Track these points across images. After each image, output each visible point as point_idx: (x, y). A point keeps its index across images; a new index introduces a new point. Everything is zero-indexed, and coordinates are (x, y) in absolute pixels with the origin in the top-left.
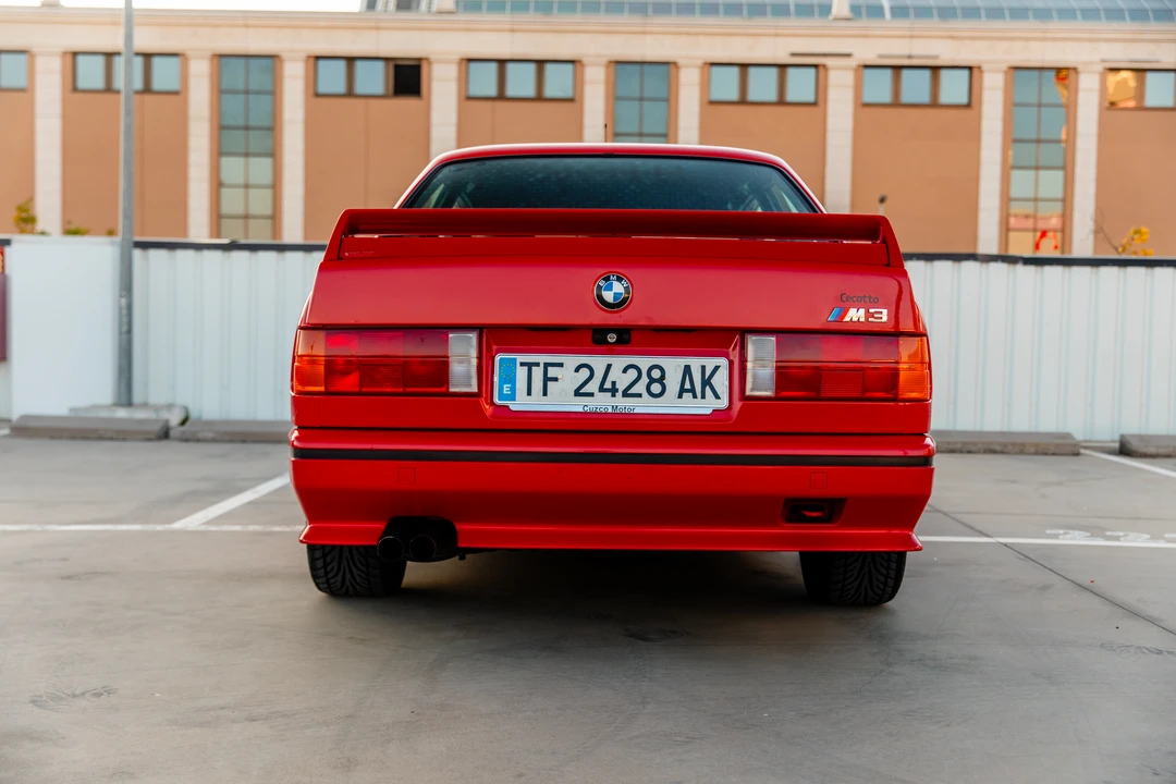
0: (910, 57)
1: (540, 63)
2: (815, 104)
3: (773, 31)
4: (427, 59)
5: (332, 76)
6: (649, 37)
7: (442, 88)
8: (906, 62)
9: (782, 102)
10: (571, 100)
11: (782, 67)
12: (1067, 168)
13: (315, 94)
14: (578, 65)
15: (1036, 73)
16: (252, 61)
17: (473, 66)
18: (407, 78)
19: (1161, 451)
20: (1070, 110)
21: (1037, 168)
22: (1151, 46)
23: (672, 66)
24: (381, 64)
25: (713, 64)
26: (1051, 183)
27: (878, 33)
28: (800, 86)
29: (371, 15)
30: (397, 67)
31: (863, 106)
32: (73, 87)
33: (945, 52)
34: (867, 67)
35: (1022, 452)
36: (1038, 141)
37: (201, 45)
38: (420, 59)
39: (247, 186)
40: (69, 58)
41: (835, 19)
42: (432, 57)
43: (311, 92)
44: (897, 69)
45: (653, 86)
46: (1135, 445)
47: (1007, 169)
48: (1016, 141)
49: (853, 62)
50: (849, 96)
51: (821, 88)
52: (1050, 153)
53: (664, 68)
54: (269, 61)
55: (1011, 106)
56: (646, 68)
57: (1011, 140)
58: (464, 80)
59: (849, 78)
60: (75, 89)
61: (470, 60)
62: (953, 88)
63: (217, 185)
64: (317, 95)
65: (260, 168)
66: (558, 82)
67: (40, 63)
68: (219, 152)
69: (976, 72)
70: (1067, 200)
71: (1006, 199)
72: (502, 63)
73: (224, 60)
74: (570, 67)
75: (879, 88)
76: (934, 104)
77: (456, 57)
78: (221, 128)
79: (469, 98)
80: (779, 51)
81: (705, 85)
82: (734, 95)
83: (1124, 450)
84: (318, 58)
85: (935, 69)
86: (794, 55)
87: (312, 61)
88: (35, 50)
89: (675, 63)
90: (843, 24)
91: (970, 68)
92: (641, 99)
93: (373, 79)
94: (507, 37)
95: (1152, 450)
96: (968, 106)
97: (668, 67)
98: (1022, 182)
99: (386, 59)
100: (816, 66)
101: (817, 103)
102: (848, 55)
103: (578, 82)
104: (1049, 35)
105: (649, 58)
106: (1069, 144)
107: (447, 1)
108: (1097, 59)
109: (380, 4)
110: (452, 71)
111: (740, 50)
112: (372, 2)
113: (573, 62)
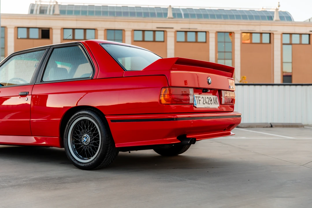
0: (189, 29)
1: (85, 30)
2: (164, 42)
3: (151, 21)
4: (51, 28)
5: (23, 33)
6: (116, 23)
7: (56, 36)
9: (154, 41)
11: (154, 31)
12: (233, 59)
13: (17, 38)
14: (96, 30)
15: (223, 33)
17: (65, 30)
18: (45, 34)
19: (245, 126)
20: (233, 43)
21: (225, 59)
22: (254, 26)
23: (123, 31)
24: (37, 30)
25: (135, 30)
27: (180, 22)
28: (159, 37)
29: (32, 15)
30: (42, 31)
31: (177, 42)
33: (199, 28)
34: (178, 31)
36: (225, 52)
38: (49, 28)
41: (169, 18)
42: (53, 28)
43: (16, 37)
44: (186, 32)
45: (118, 36)
47: (217, 59)
48: (219, 52)
49: (174, 30)
50: (173, 39)
51: (165, 37)
52: (228, 55)
53: (121, 31)
54: (4, 28)
55: (217, 42)
56: (116, 31)
57: (217, 51)
58: (62, 34)
59: (173, 34)
61: (64, 29)
62: (201, 37)
66: (90, 35)
69: (207, 33)
72: (74, 29)
74: (94, 31)
75: (181, 37)
76: (196, 42)
77: (60, 28)
79: (64, 40)
80: (154, 27)
81: (133, 36)
82: (141, 39)
84: (18, 27)
85: (196, 32)
86: (157, 28)
87: (16, 28)
89: (124, 30)
90: (171, 19)
91: (206, 32)
92: (115, 40)
93: (35, 34)
94: (75, 22)
95: (243, 126)
96: (206, 42)
97: (122, 31)
99: (39, 28)
100: (164, 31)
101: (164, 41)
102: (172, 28)
103: (96, 35)
104: (226, 23)
105: (116, 29)
106: (232, 52)
107: (57, 12)
108: (239, 29)
109: (34, 12)
110: (59, 32)
111: (142, 26)
112: (32, 11)
113: (94, 29)
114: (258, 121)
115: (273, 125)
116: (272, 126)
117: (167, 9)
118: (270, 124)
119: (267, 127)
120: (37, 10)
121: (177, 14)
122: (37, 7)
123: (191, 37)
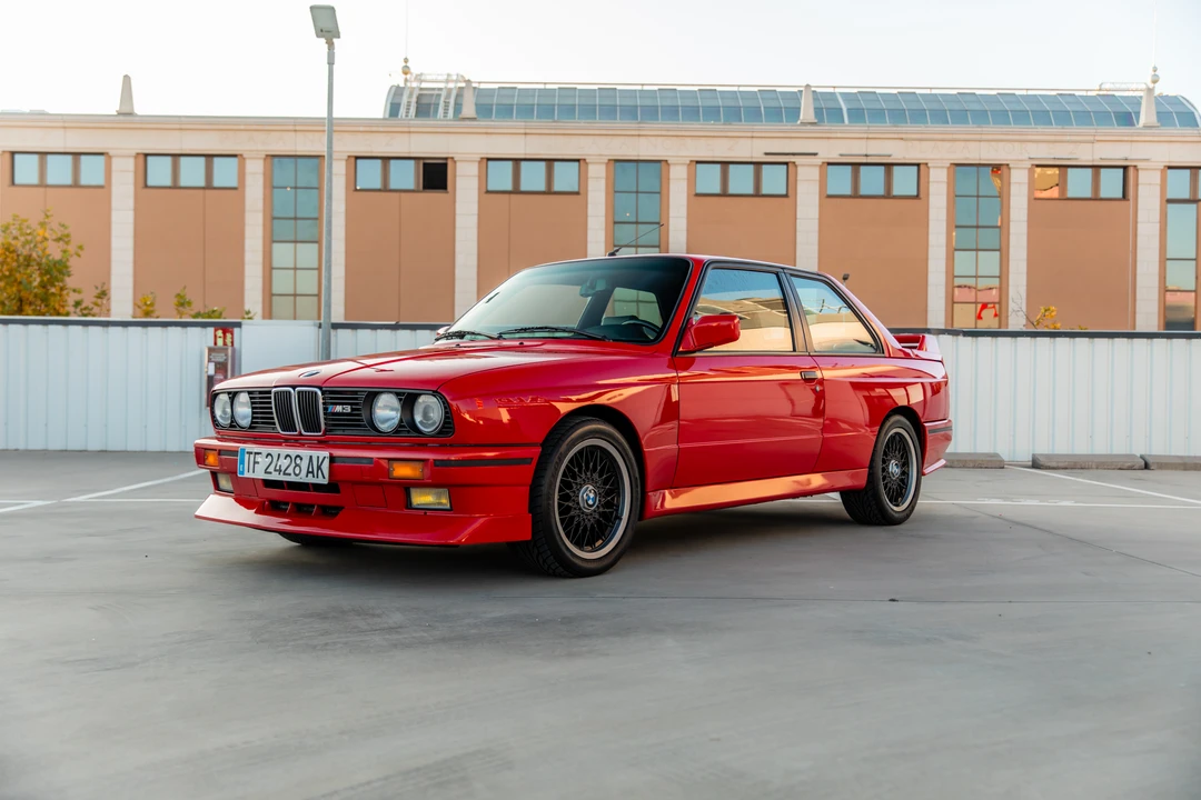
0: (866, 156)
1: (550, 161)
2: (786, 196)
3: (748, 134)
4: (452, 158)
5: (370, 175)
6: (642, 139)
7: (465, 183)
8: (864, 160)
9: (757, 194)
10: (577, 193)
11: (758, 164)
12: (1003, 250)
13: (353, 187)
14: (583, 163)
15: (975, 169)
16: (299, 160)
17: (490, 163)
18: (435, 175)
19: (1061, 465)
20: (1003, 197)
21: (977, 250)
22: (1071, 146)
23: (663, 163)
24: (411, 164)
25: (698, 162)
26: (989, 262)
27: (839, 135)
28: (773, 181)
29: (393, 122)
30: (424, 164)
31: (828, 197)
32: (143, 182)
33: (896, 151)
34: (829, 164)
35: (964, 467)
36: (977, 227)
37: (255, 147)
38: (446, 159)
39: (295, 269)
40: (141, 159)
41: (803, 124)
42: (457, 157)
44: (856, 165)
45: (648, 180)
46: (1042, 461)
47: (952, 251)
48: (957, 227)
49: (818, 161)
50: (815, 188)
51: (791, 182)
52: (989, 238)
53: (658, 164)
54: (315, 161)
55: (954, 197)
56: (641, 164)
57: (954, 225)
58: (484, 176)
59: (815, 173)
60: (146, 186)
61: (489, 159)
62: (904, 182)
63: (269, 269)
64: (356, 190)
65: (308, 254)
66: (565, 178)
67: (116, 163)
68: (271, 239)
69: (922, 167)
70: (1003, 276)
71: (951, 275)
72: (517, 161)
73: (276, 160)
74: (576, 164)
75: (841, 182)
76: (888, 195)
77: (478, 157)
78: (271, 219)
79: (488, 192)
80: (756, 150)
81: (692, 180)
82: (717, 189)
83: (1036, 465)
84: (357, 158)
85: (889, 166)
86: (766, 154)
87: (353, 159)
88: (111, 153)
89: (666, 161)
90: (809, 127)
91: (918, 165)
92: (637, 192)
93: (406, 176)
94: (521, 139)
95: (1054, 464)
96: (917, 197)
97: (660, 163)
98: (964, 262)
99: (416, 159)
100: (787, 163)
101: (788, 195)
102: (815, 154)
103: (583, 178)
104: (984, 137)
105: (643, 158)
106: (1003, 229)
107: (469, 109)
108: (1026, 156)
109: (402, 111)
110: (474, 169)
111: (722, 150)
112: (394, 109)
113: (578, 160)
114: (1101, 447)
115: (1150, 461)
116: (1146, 466)
117: (796, 96)
118: (1142, 457)
119: (1131, 468)
120: (409, 104)
121: (829, 109)
122: (411, 95)
123: (872, 181)
